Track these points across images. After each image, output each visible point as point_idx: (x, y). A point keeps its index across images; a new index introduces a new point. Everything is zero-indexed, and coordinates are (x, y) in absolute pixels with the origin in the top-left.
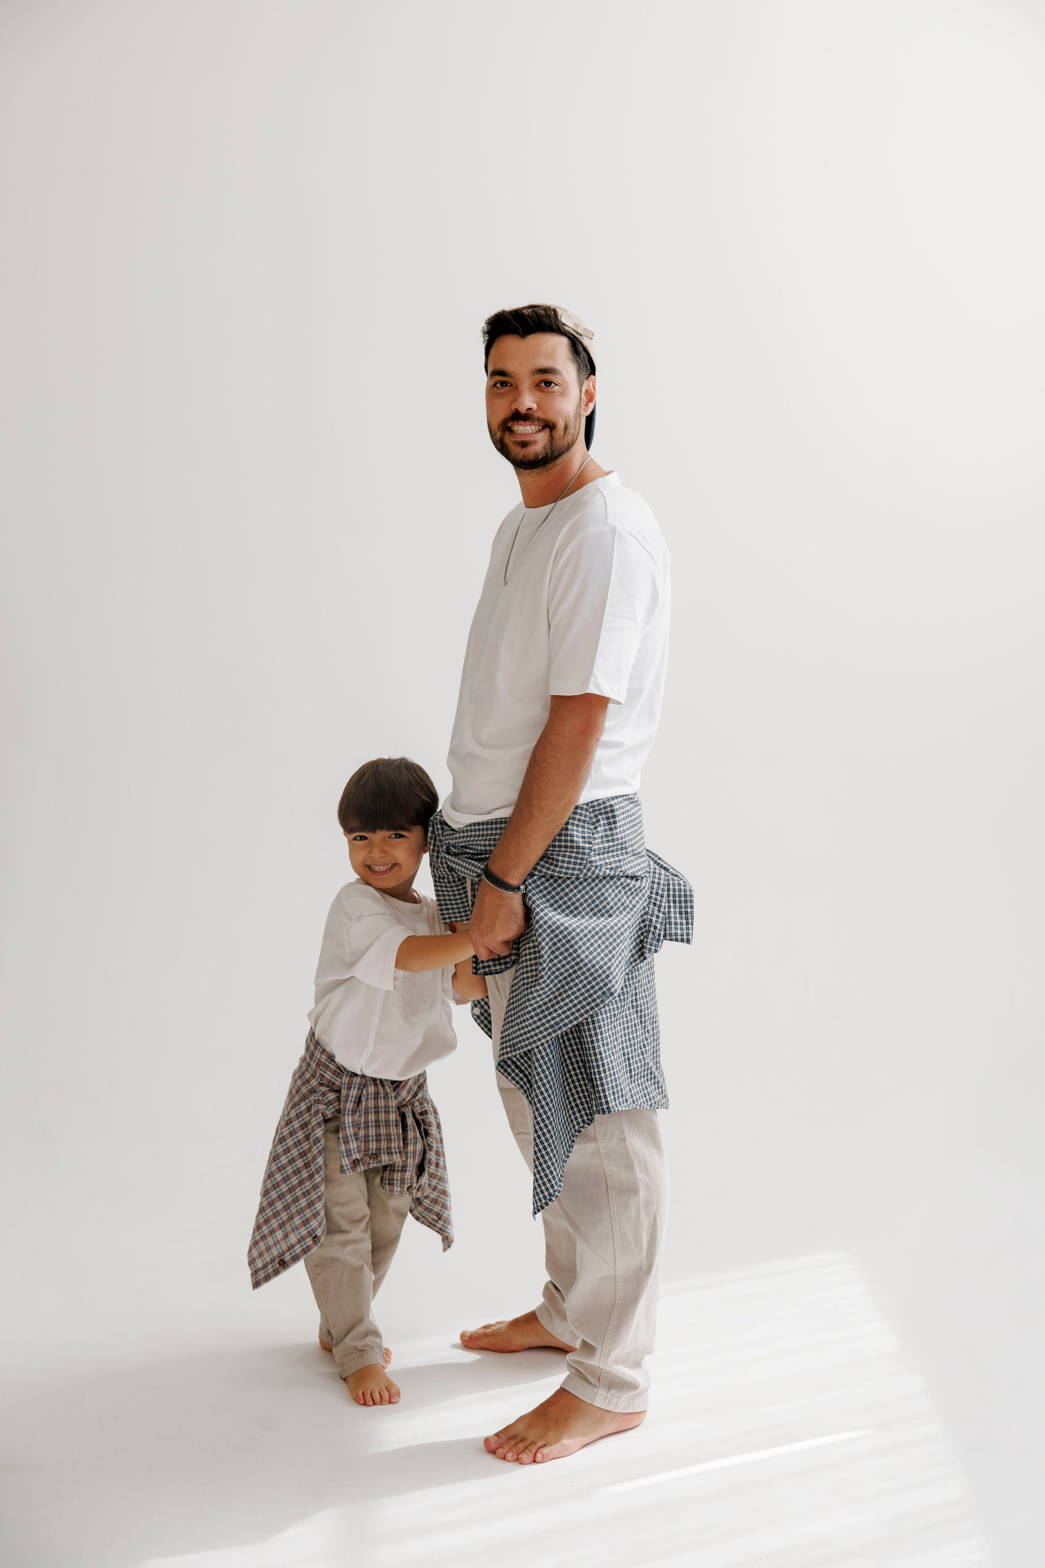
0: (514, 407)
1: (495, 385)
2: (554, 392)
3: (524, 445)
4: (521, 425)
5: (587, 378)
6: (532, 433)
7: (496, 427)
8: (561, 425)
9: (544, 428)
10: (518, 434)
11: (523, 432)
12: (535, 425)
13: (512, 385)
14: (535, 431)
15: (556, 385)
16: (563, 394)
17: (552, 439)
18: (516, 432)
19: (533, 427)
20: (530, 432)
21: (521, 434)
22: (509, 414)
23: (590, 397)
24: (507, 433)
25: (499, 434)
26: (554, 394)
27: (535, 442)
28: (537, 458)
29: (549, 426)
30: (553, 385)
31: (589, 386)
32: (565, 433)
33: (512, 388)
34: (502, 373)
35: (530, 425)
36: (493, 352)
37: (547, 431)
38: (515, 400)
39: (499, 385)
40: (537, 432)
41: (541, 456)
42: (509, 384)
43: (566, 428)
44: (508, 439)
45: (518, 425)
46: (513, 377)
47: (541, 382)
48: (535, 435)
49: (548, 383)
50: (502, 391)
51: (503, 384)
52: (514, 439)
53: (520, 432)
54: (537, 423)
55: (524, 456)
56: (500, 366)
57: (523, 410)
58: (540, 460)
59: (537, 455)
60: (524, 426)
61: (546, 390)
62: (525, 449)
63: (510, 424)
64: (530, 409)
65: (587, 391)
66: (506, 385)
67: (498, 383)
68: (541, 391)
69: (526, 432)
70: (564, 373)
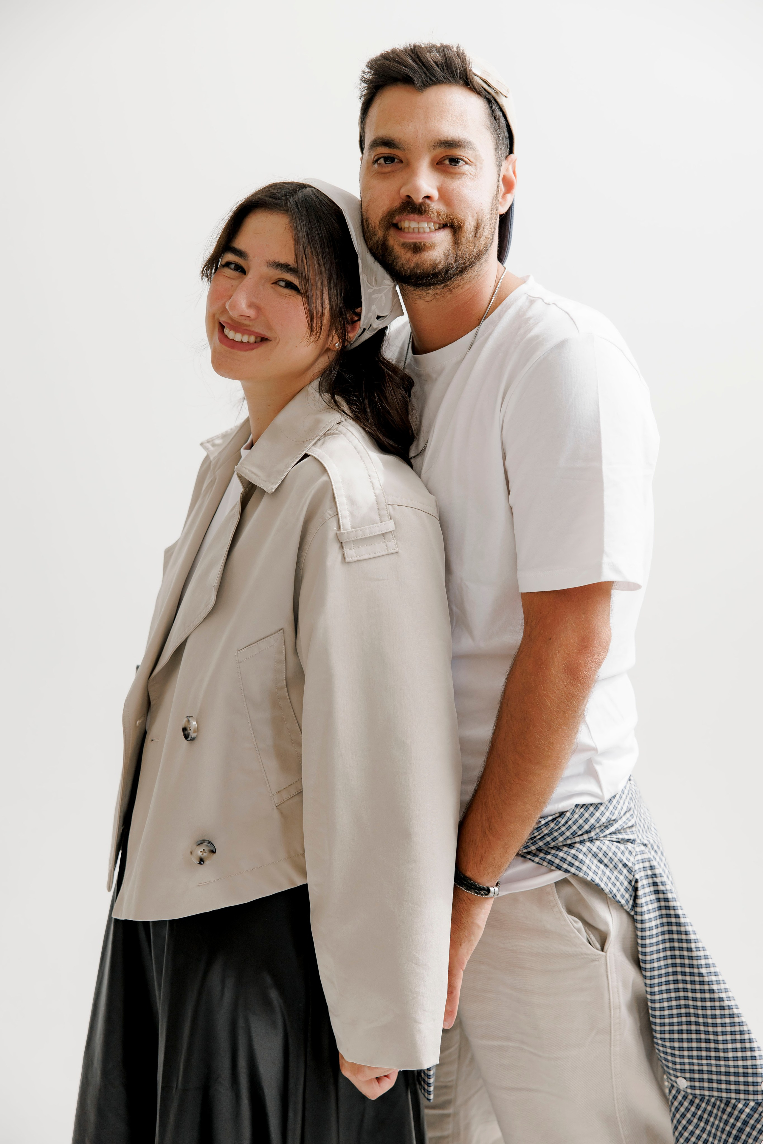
0: (404, 192)
1: (376, 161)
5: (507, 157)
7: (378, 222)
15: (466, 163)
17: (456, 242)
23: (508, 185)
24: (392, 232)
25: (380, 234)
27: (432, 246)
28: (434, 268)
31: (507, 170)
32: (475, 236)
33: (400, 165)
34: (387, 143)
36: (374, 111)
38: (404, 185)
39: (382, 161)
41: (440, 266)
44: (394, 241)
45: (410, 220)
46: (404, 150)
49: (455, 161)
50: (388, 169)
51: (389, 159)
56: (384, 132)
57: (419, 199)
58: (440, 273)
59: (434, 266)
61: (451, 170)
63: (396, 219)
64: (428, 197)
66: (393, 161)
70: (478, 146)
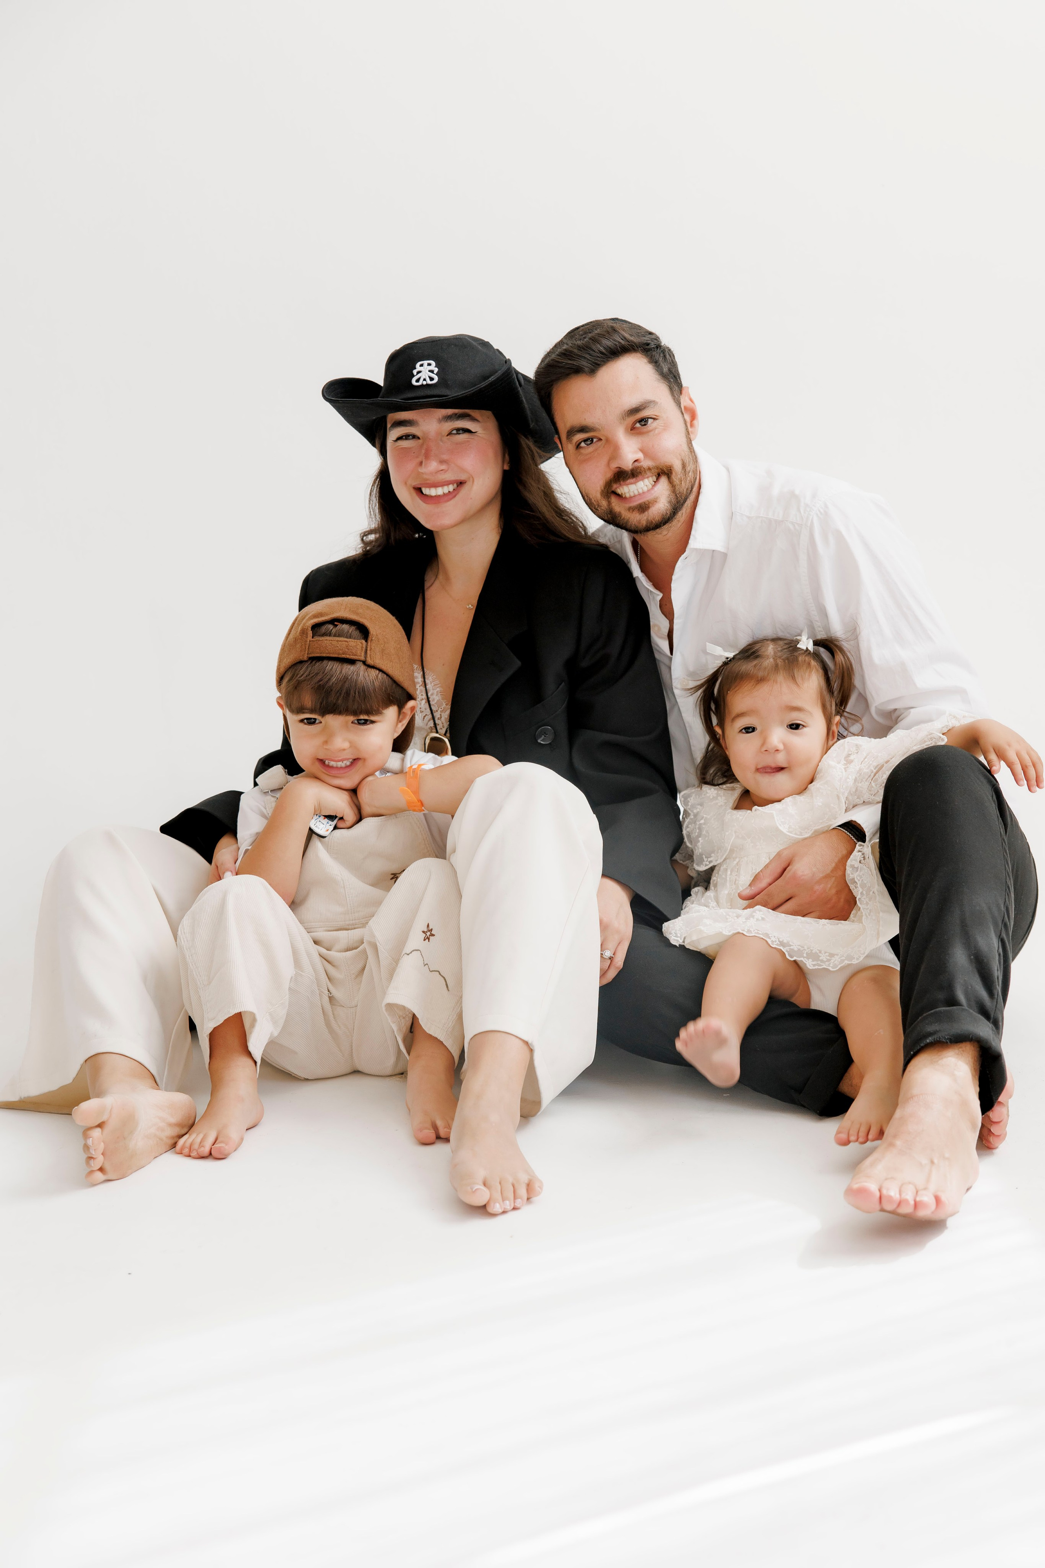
2: (656, 428)
3: (643, 508)
4: (631, 484)
6: (648, 491)
8: (677, 466)
9: (659, 476)
10: (631, 497)
11: (636, 493)
12: (648, 477)
13: (600, 439)
14: (650, 486)
16: (666, 427)
18: (628, 495)
19: (646, 481)
20: (645, 489)
21: (635, 496)
22: (609, 475)
26: (657, 431)
29: (664, 472)
30: (650, 421)
35: (642, 480)
37: (664, 480)
40: (653, 486)
42: (595, 440)
43: (684, 466)
47: (635, 423)
48: (653, 492)
52: (628, 505)
53: (632, 495)
54: (649, 473)
55: (647, 520)
60: (635, 483)
62: (646, 513)
67: (580, 443)
68: (640, 434)
69: (641, 491)
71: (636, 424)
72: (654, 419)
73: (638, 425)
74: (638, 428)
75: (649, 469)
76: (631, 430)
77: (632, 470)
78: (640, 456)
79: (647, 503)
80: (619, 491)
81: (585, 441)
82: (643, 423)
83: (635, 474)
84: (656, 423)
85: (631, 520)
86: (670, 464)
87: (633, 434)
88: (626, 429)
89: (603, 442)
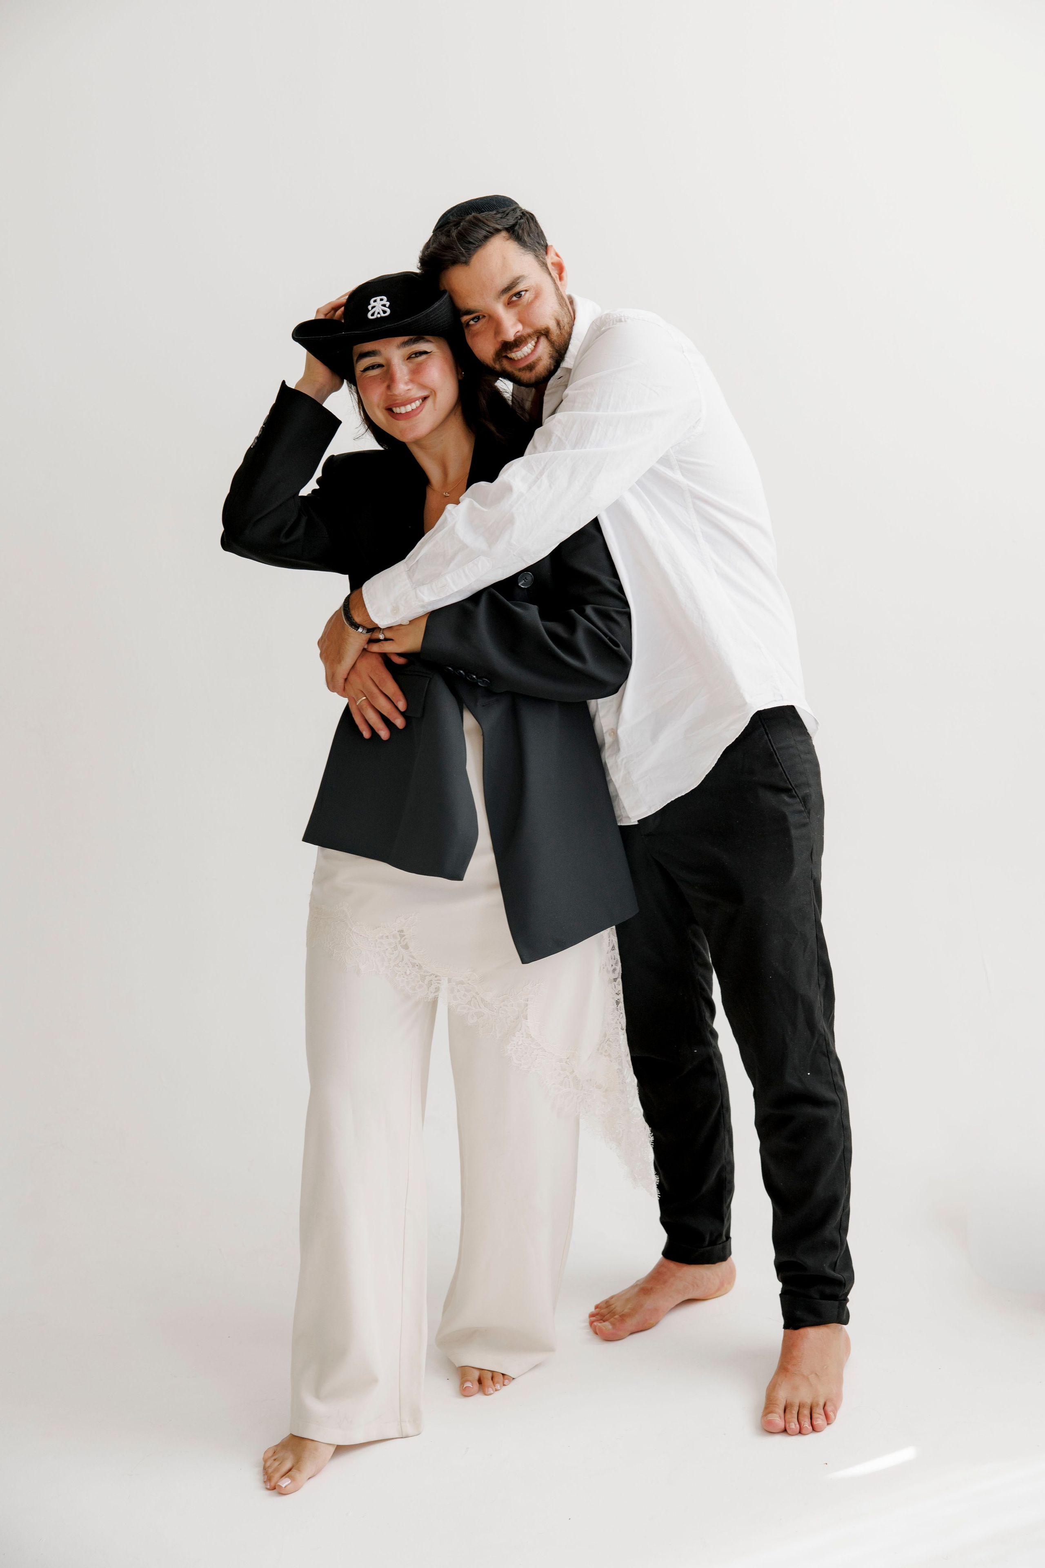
2: (529, 299)
3: (530, 367)
4: (518, 350)
6: (532, 352)
8: (553, 325)
9: (538, 338)
10: (519, 360)
11: (523, 356)
12: (530, 342)
13: (484, 316)
14: (533, 349)
16: (538, 294)
18: (516, 359)
19: (529, 345)
20: (529, 352)
21: (522, 359)
22: (498, 346)
26: (529, 301)
29: (542, 334)
30: (523, 293)
35: (526, 345)
37: (543, 341)
40: (536, 347)
42: (481, 317)
43: (558, 324)
48: (536, 352)
52: (517, 368)
53: (520, 358)
54: (530, 339)
55: (537, 375)
60: (521, 349)
62: (534, 370)
65: (553, 264)
67: (469, 322)
68: (517, 307)
69: (526, 354)
71: (511, 299)
72: (526, 291)
73: (514, 298)
74: (514, 302)
75: (529, 336)
76: (508, 304)
77: (515, 340)
78: (520, 327)
79: (533, 364)
80: (509, 355)
81: (473, 319)
82: (518, 296)
83: (518, 342)
84: (528, 294)
85: (522, 379)
86: (546, 326)
87: (510, 307)
88: (504, 304)
89: (487, 318)
